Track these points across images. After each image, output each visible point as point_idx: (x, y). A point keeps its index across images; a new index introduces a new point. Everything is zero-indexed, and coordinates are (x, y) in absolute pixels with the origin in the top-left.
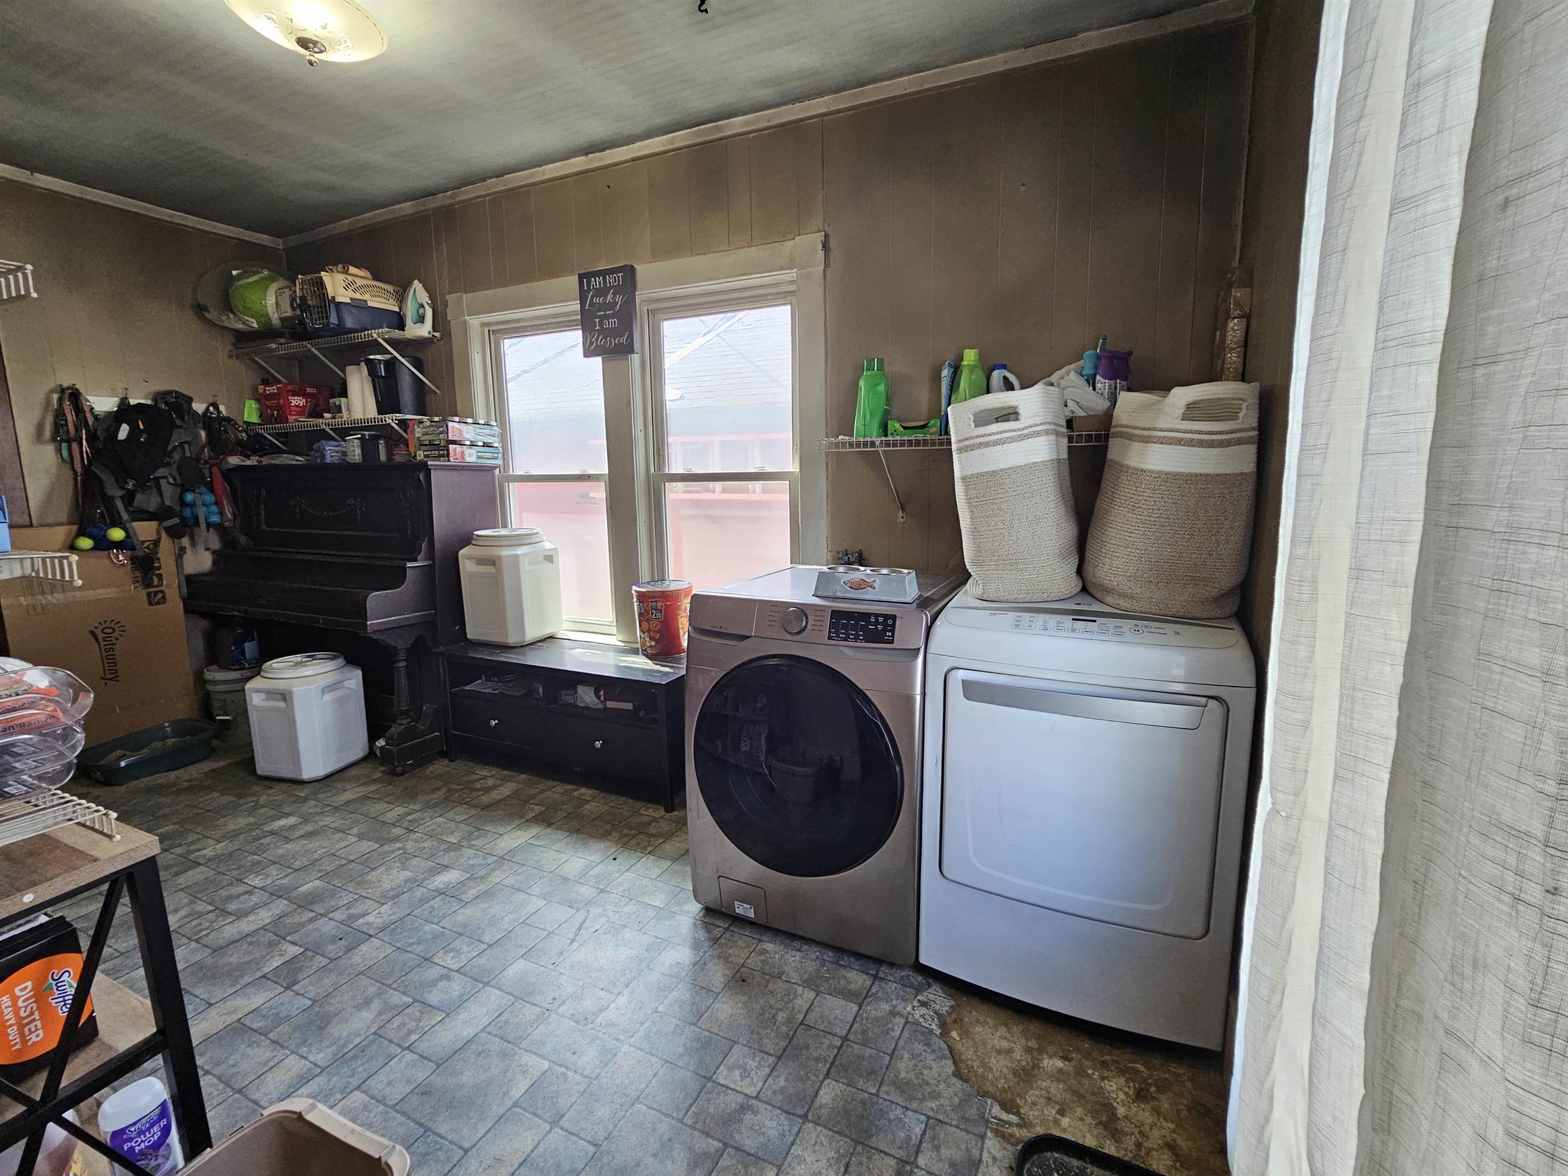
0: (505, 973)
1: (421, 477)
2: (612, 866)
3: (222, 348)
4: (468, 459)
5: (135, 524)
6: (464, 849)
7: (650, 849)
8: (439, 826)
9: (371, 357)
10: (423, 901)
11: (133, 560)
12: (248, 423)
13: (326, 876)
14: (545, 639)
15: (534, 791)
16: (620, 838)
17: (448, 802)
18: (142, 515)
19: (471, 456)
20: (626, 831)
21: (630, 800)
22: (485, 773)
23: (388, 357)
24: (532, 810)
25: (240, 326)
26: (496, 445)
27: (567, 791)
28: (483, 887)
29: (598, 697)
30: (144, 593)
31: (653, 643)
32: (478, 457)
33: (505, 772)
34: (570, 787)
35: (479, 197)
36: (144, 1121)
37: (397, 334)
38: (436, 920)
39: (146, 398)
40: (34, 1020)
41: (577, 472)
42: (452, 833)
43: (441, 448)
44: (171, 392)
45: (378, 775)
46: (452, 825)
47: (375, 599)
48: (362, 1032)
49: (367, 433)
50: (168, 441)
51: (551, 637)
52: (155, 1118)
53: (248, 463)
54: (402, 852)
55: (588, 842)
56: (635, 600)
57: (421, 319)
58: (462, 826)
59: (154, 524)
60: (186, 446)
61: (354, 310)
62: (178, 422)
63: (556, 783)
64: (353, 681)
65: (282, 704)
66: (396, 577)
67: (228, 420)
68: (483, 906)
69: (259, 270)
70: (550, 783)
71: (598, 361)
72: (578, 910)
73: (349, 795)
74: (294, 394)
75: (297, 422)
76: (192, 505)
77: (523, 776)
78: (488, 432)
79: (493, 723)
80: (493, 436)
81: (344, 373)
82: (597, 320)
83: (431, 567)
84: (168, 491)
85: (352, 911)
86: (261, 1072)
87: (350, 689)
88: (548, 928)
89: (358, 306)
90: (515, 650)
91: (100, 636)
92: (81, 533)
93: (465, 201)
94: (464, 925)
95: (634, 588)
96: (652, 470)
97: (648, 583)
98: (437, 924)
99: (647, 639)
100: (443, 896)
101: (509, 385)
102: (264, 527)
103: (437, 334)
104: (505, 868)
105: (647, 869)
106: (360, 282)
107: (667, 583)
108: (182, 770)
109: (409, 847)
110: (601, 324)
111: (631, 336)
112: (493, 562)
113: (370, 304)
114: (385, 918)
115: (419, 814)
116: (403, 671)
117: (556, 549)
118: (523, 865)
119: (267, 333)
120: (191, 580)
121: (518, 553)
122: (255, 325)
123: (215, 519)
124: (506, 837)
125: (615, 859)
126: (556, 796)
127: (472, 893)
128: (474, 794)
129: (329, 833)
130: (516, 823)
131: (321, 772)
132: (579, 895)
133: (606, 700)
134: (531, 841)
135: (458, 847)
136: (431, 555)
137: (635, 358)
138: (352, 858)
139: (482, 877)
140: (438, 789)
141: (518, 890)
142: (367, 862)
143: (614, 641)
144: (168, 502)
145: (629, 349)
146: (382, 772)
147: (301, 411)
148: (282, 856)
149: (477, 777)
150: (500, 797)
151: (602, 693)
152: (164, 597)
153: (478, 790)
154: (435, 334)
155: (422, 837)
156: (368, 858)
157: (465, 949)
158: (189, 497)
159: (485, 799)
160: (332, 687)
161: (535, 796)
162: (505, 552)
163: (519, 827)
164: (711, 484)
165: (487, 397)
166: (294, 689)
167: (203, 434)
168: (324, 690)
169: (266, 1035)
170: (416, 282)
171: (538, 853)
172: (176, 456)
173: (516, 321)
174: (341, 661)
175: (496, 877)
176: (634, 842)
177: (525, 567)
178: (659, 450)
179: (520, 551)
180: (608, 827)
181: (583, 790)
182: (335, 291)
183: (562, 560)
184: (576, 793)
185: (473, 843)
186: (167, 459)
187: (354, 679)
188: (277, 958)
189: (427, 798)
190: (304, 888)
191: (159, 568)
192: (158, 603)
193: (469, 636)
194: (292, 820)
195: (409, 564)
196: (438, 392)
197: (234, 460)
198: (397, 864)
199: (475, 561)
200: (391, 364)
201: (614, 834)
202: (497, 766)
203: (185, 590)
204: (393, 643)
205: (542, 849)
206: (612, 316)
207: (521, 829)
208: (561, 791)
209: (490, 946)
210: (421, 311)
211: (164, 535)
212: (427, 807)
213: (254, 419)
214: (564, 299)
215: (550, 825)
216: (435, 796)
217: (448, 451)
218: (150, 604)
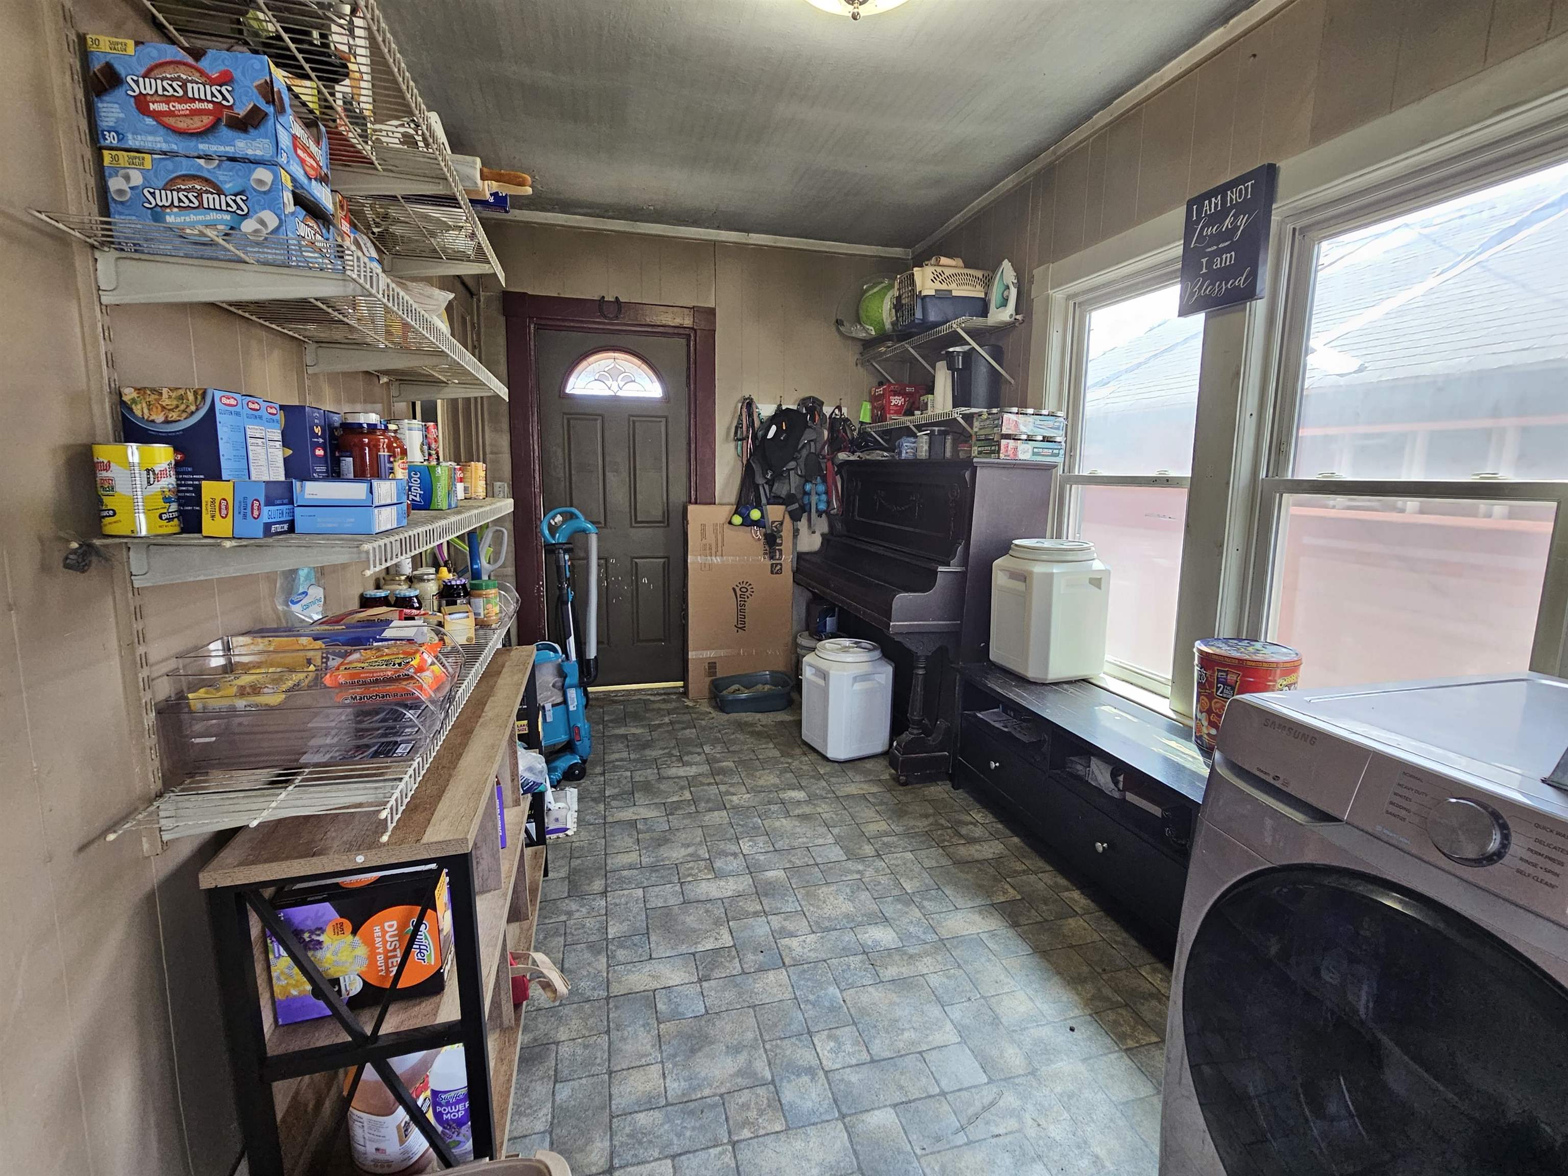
0: (867, 1117)
1: (967, 475)
2: (1062, 1038)
3: (851, 355)
4: (1021, 456)
5: (768, 507)
6: (913, 907)
7: (1131, 1043)
8: (905, 864)
9: (951, 350)
10: (847, 951)
11: (766, 535)
12: (862, 423)
13: (792, 870)
14: (1076, 681)
15: (1019, 867)
16: (1093, 998)
17: (929, 838)
18: (775, 500)
19: (1025, 452)
20: (1107, 992)
21: (1133, 942)
22: (978, 817)
23: (966, 348)
24: (1005, 893)
25: (863, 335)
26: (1058, 439)
27: (1057, 885)
28: (906, 971)
29: (1116, 783)
30: (769, 563)
31: (1213, 732)
32: (1034, 454)
33: (1000, 826)
34: (1062, 881)
35: (1081, 142)
36: (452, 1094)
37: (978, 321)
38: (843, 985)
39: (794, 404)
40: (395, 956)
41: (1152, 472)
42: (911, 879)
43: (992, 444)
44: (809, 398)
45: (886, 776)
46: (917, 868)
47: (902, 600)
48: (715, 1084)
49: (936, 429)
50: (799, 439)
51: (1085, 681)
52: (461, 1097)
53: (852, 458)
54: (858, 876)
55: (1049, 979)
56: (1196, 662)
57: (1004, 302)
58: (925, 875)
59: (783, 507)
60: (812, 443)
61: (937, 301)
62: (810, 424)
63: (1049, 868)
64: (884, 676)
65: (822, 682)
66: (925, 581)
67: (847, 420)
68: (895, 997)
69: (880, 280)
70: (1041, 864)
71: (1198, 320)
72: (991, 1081)
73: (852, 789)
74: (896, 393)
75: (895, 420)
76: (809, 494)
77: (1016, 840)
78: (1051, 424)
79: (993, 765)
80: (1058, 428)
81: (934, 368)
82: (1204, 260)
83: (964, 574)
84: (795, 480)
85: (786, 924)
86: (633, 1065)
87: (879, 683)
88: (943, 1083)
89: (943, 297)
90: (1033, 687)
91: (739, 593)
92: (736, 512)
93: (1064, 154)
94: (863, 1012)
95: (1198, 645)
96: (1262, 474)
97: (1226, 640)
98: (841, 991)
99: (1205, 723)
100: (865, 957)
101: (1089, 365)
102: (857, 518)
103: (1019, 317)
104: (939, 958)
105: (1112, 1077)
106: (948, 272)
107: (1258, 645)
108: (765, 715)
109: (867, 874)
110: (1210, 264)
111: (1253, 275)
112: (1023, 577)
113: (954, 293)
114: (806, 950)
115: (895, 839)
116: (921, 678)
117: (1107, 572)
118: (959, 966)
119: (882, 338)
120: (801, 557)
121: (1055, 571)
122: (873, 333)
123: (822, 506)
124: (959, 915)
125: (1072, 1029)
126: (1041, 886)
127: (891, 972)
128: (955, 840)
129: (817, 823)
130: (978, 902)
131: (842, 755)
132: (1002, 1056)
133: (1124, 790)
134: (984, 937)
135: (907, 899)
136: (965, 562)
137: (1259, 307)
138: (819, 860)
139: (911, 957)
140: (927, 816)
141: (938, 1000)
142: (828, 871)
143: (1164, 706)
144: (793, 491)
145: (1249, 293)
146: (891, 775)
147: (899, 411)
148: (774, 829)
149: (969, 818)
150: (978, 856)
151: (1121, 778)
152: (781, 569)
153: (961, 836)
154: (1018, 317)
155: (883, 869)
156: (831, 868)
157: (848, 1048)
158: (808, 487)
159: (964, 851)
160: (864, 677)
161: (1016, 873)
162: (1038, 569)
163: (981, 910)
164: (1400, 501)
165: (1061, 383)
166: (831, 672)
167: (826, 433)
168: (856, 679)
169: (659, 1023)
170: (1006, 264)
171: (983, 959)
172: (804, 453)
173: (1105, 285)
174: (877, 654)
175: (926, 965)
176: (1111, 1016)
177: (1059, 590)
178: (1280, 444)
179: (1056, 569)
180: (1085, 969)
181: (1076, 895)
182: (923, 286)
183: (1115, 585)
184: (1066, 894)
185: (926, 903)
186: (796, 454)
187: (885, 674)
188: (712, 940)
189: (912, 823)
190: (770, 874)
191: (781, 544)
192: (777, 573)
193: (991, 658)
194: (800, 795)
195: (940, 569)
196: (1013, 381)
197: (842, 456)
198: (848, 890)
199: (1008, 573)
200: (969, 356)
201: (1089, 986)
202: (995, 814)
203: (795, 565)
204: (913, 649)
205: (991, 956)
206: (1227, 250)
207: (980, 913)
208: (1050, 882)
209: (873, 1061)
210: (1006, 293)
211: (787, 517)
212: (908, 834)
213: (868, 420)
214: (1164, 241)
215: (1015, 925)
216: (919, 824)
217: (999, 446)
218: (772, 573)
